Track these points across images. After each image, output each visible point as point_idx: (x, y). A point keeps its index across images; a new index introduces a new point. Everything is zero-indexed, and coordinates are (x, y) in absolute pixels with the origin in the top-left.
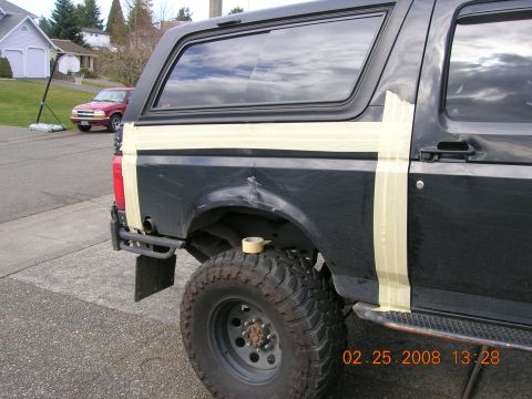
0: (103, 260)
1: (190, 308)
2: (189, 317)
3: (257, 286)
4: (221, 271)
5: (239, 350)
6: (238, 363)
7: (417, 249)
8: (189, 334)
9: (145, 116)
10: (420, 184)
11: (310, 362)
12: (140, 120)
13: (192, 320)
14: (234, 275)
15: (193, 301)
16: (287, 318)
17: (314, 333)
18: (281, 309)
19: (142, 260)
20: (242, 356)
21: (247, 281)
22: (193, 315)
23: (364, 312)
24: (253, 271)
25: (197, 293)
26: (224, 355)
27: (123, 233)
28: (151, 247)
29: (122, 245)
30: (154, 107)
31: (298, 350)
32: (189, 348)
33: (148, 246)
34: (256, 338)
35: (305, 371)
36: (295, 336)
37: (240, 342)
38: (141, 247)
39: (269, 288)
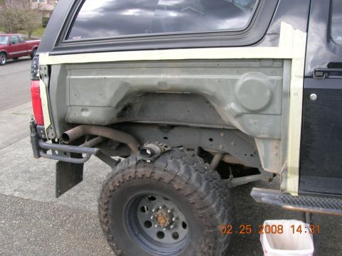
0: (12, 160)
1: (108, 202)
2: (107, 209)
3: (169, 183)
4: (136, 172)
5: (147, 230)
6: (148, 240)
7: (309, 147)
8: (107, 222)
9: (59, 47)
10: (313, 96)
11: (216, 238)
12: (54, 50)
13: (110, 212)
14: (148, 175)
15: (110, 196)
16: (197, 206)
17: (218, 216)
18: (191, 199)
19: (61, 165)
20: (150, 235)
21: (160, 179)
22: (110, 206)
23: (260, 197)
24: (165, 170)
25: (113, 191)
26: (136, 235)
27: (42, 144)
28: (69, 154)
29: (41, 153)
30: (66, 39)
31: (206, 230)
32: (107, 233)
33: (65, 153)
34: (163, 221)
35: (212, 245)
36: (204, 220)
37: (148, 224)
38: (59, 155)
39: (180, 184)
